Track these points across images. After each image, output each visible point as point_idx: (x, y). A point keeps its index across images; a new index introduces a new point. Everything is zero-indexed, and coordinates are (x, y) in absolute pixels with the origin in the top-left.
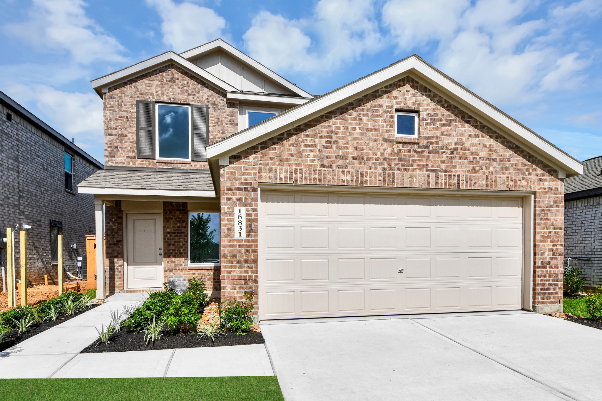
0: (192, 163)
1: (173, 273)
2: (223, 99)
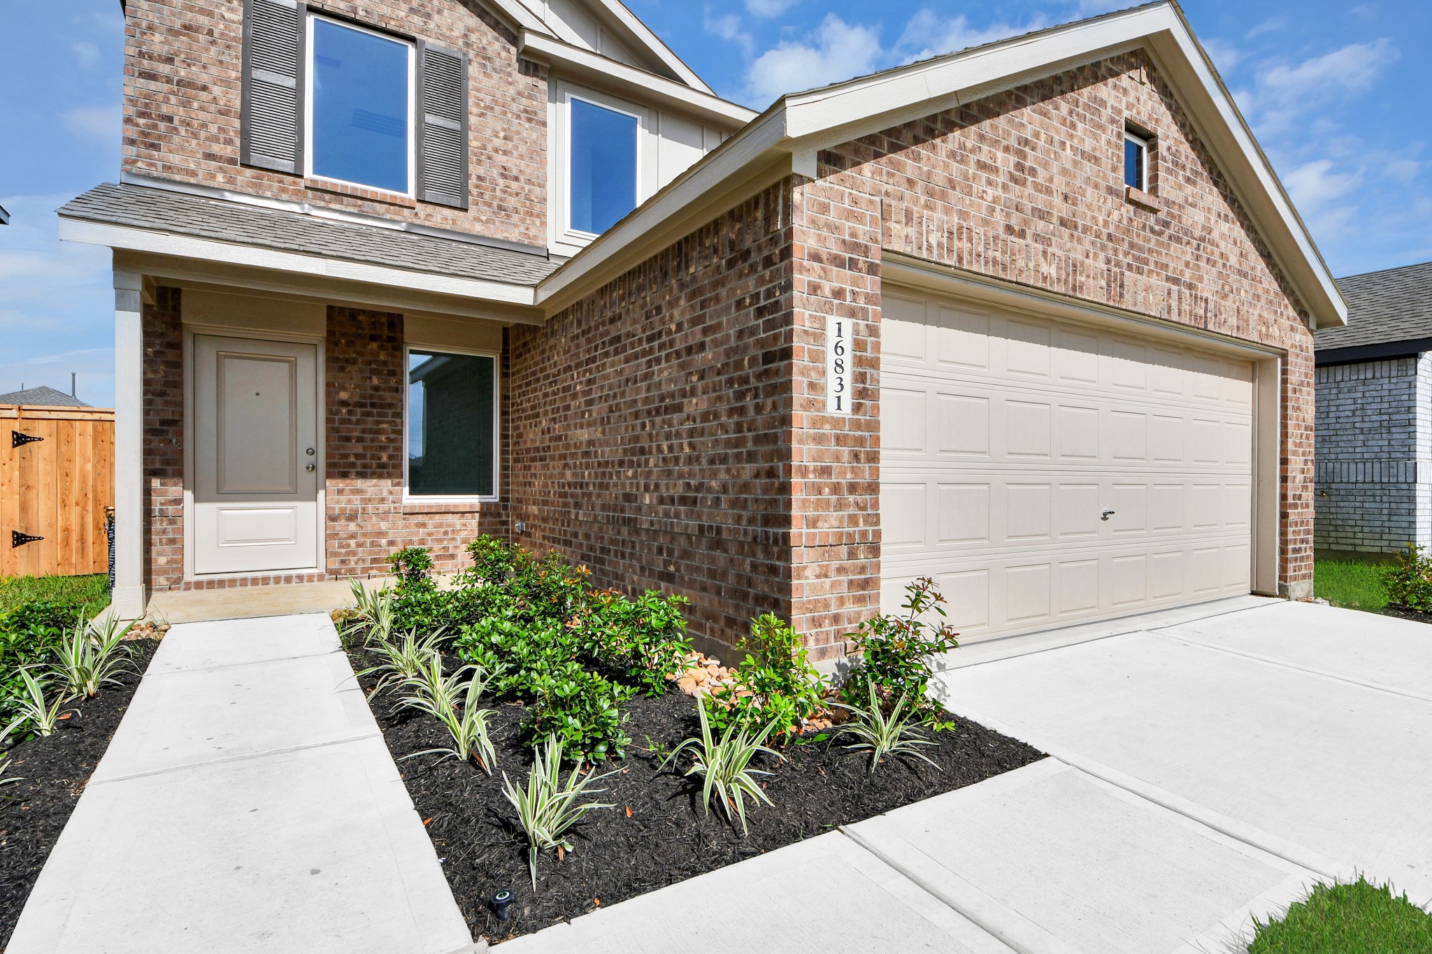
0: (418, 206)
1: (358, 525)
2: (508, 46)
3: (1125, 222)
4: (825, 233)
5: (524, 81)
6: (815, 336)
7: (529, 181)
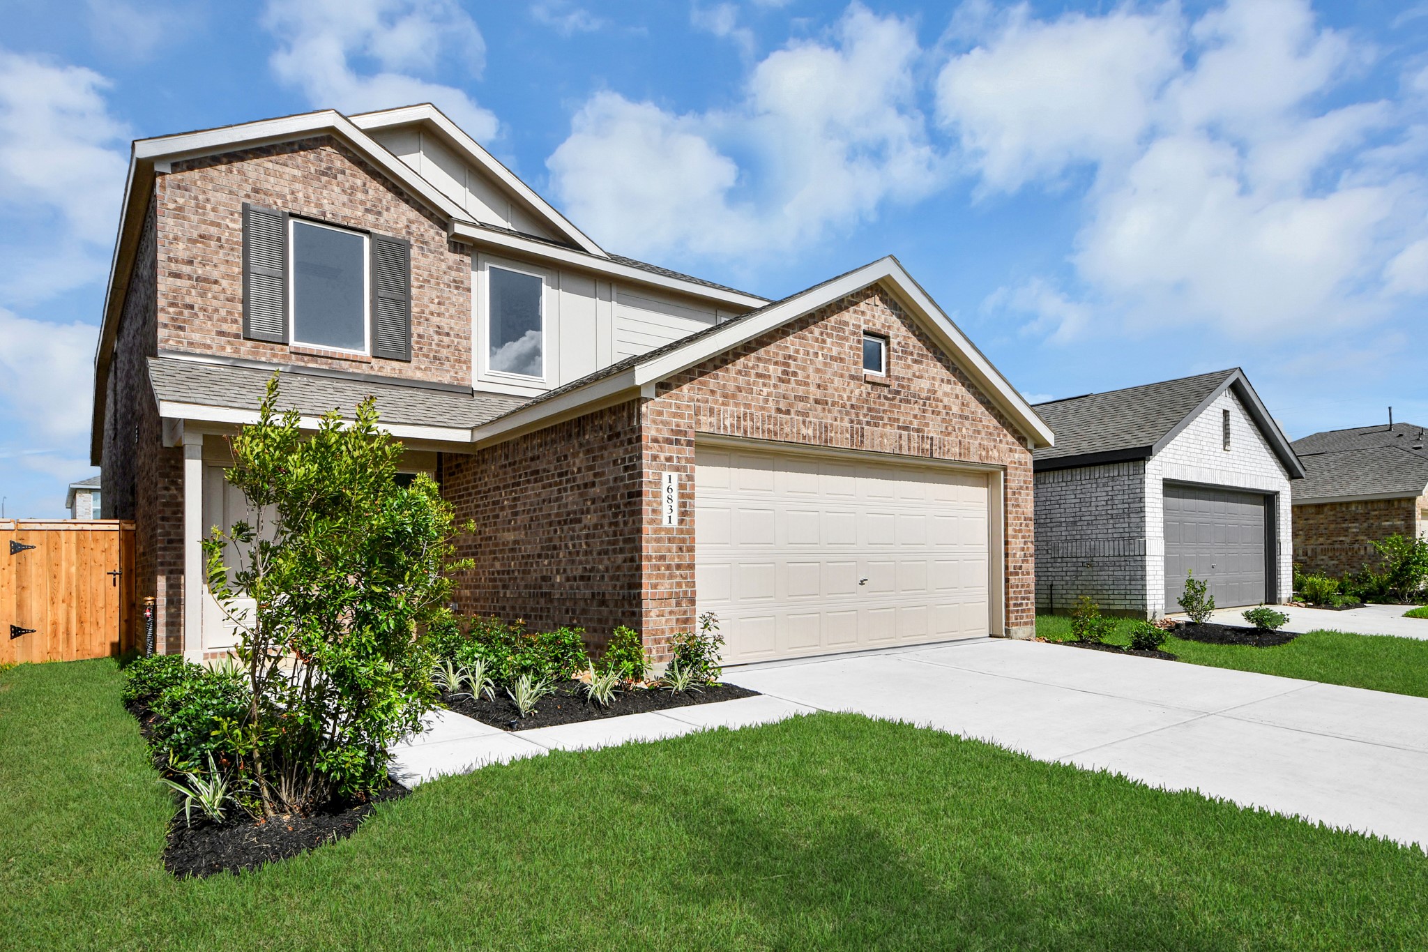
0: (374, 361)
2: (441, 231)
3: (864, 395)
4: (661, 426)
5: (453, 258)
6: (655, 483)
7: (458, 336)
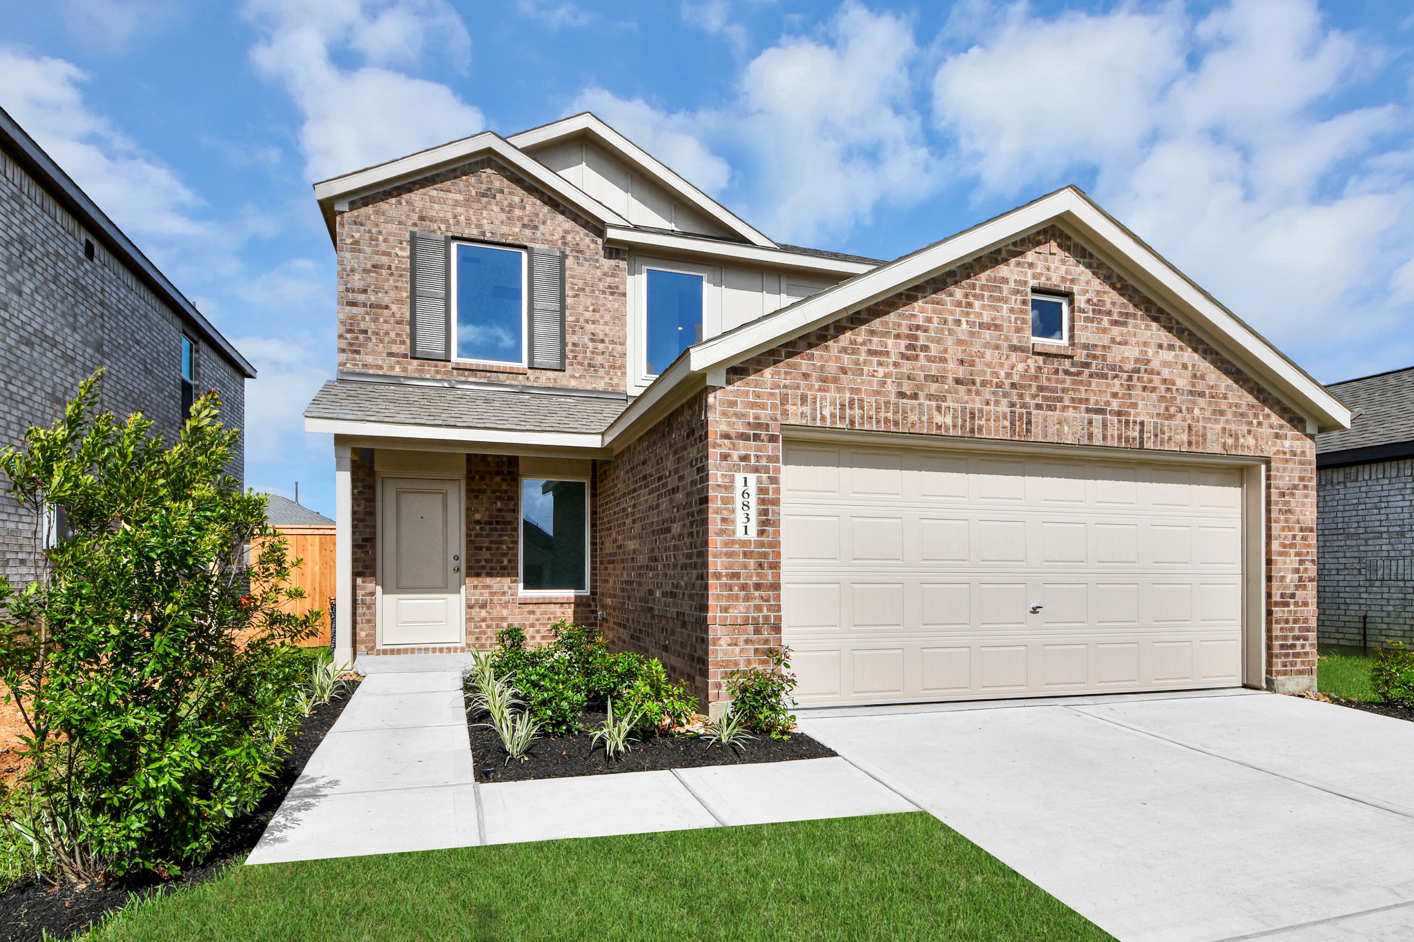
0: (529, 372)
1: (487, 612)
2: (596, 239)
3: (1032, 371)
4: (734, 419)
5: (609, 264)
6: (726, 488)
7: (612, 342)
